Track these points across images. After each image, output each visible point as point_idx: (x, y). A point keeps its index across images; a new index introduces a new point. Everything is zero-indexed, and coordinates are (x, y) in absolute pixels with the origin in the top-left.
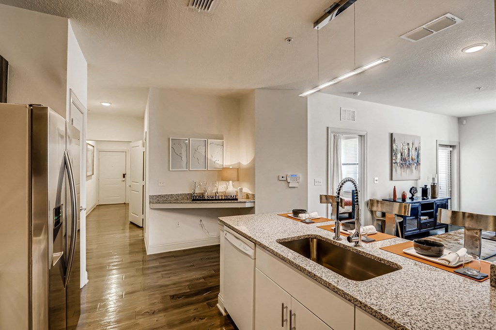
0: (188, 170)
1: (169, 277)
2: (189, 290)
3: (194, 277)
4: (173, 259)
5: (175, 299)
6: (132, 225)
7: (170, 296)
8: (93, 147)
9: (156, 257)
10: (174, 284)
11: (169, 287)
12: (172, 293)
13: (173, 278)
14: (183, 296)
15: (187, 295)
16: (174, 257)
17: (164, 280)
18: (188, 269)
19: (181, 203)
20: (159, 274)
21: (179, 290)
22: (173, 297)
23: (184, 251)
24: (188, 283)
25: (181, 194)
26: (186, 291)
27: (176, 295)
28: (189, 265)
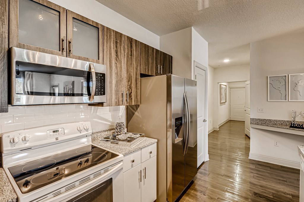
0: (287, 100)
1: (259, 180)
2: (272, 197)
3: (282, 190)
4: (269, 169)
5: (257, 196)
6: (246, 137)
7: (254, 193)
8: (226, 86)
9: (254, 162)
10: (261, 186)
11: (255, 186)
12: (257, 192)
13: (262, 182)
14: (264, 197)
15: (268, 199)
16: (270, 168)
17: (254, 179)
18: (279, 181)
19: (278, 127)
20: (252, 175)
21: (262, 192)
22: (255, 194)
23: (282, 167)
24: (274, 192)
25: (279, 121)
26: (268, 196)
27: (259, 194)
28: (282, 179)
